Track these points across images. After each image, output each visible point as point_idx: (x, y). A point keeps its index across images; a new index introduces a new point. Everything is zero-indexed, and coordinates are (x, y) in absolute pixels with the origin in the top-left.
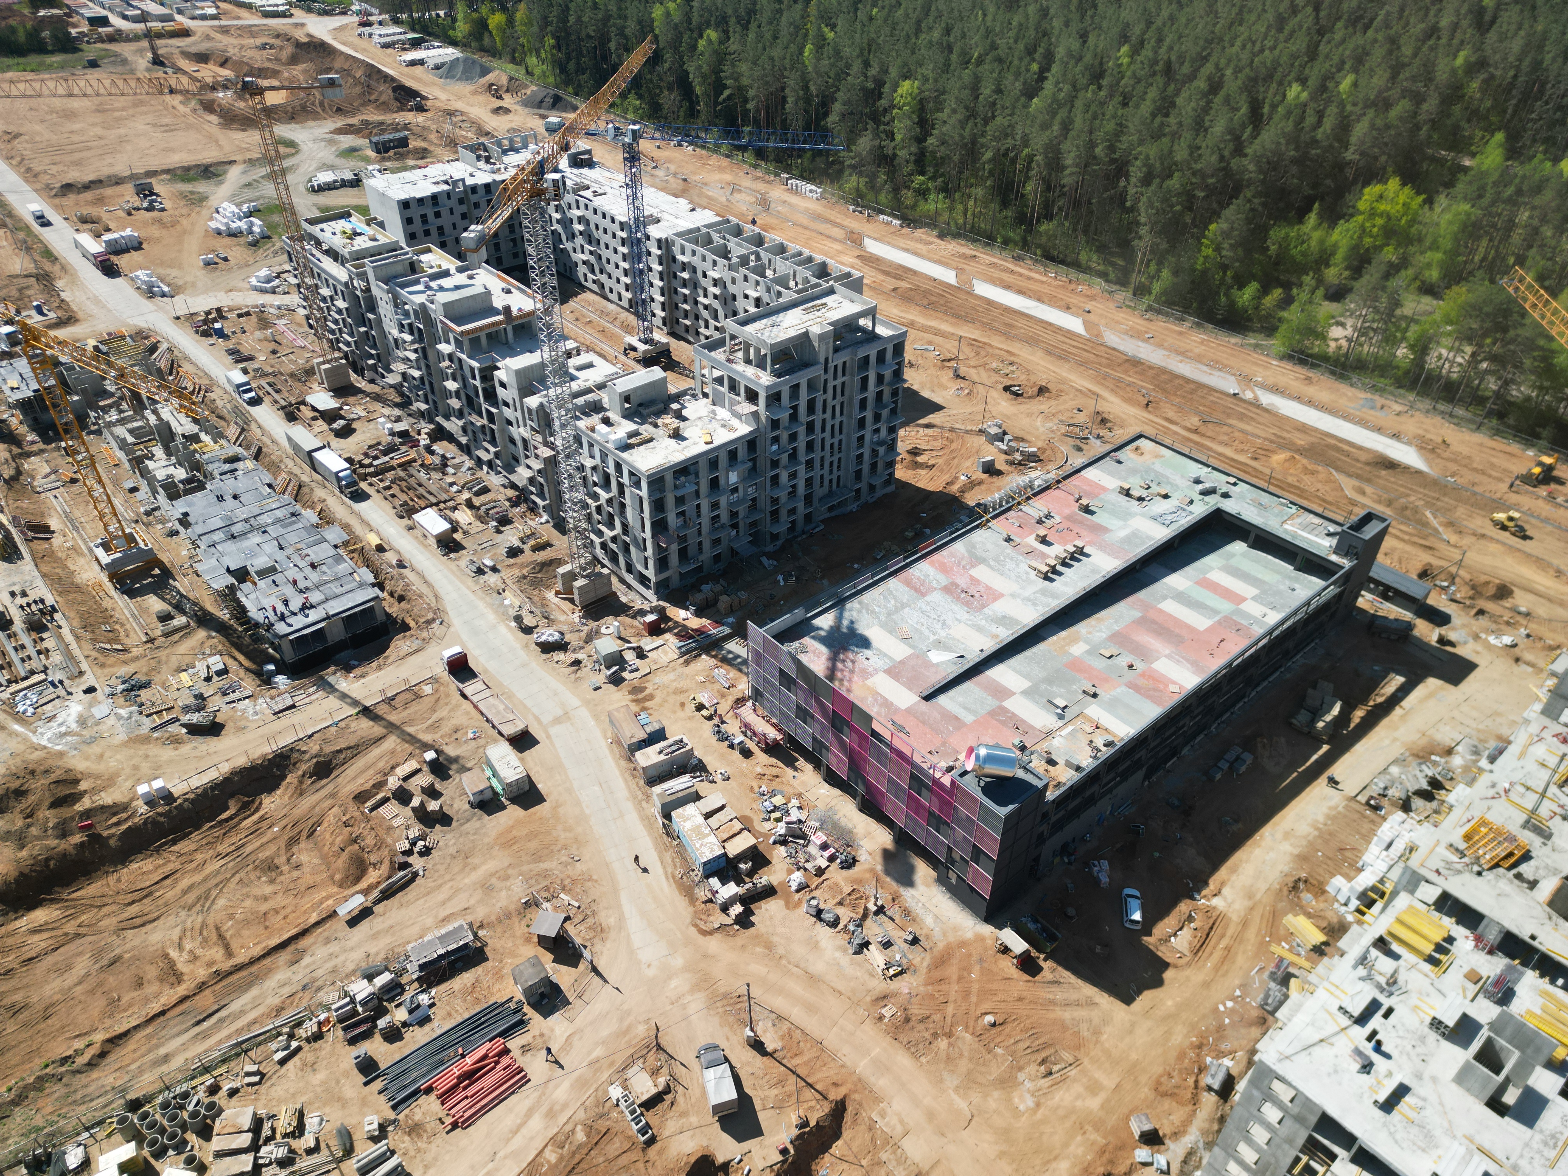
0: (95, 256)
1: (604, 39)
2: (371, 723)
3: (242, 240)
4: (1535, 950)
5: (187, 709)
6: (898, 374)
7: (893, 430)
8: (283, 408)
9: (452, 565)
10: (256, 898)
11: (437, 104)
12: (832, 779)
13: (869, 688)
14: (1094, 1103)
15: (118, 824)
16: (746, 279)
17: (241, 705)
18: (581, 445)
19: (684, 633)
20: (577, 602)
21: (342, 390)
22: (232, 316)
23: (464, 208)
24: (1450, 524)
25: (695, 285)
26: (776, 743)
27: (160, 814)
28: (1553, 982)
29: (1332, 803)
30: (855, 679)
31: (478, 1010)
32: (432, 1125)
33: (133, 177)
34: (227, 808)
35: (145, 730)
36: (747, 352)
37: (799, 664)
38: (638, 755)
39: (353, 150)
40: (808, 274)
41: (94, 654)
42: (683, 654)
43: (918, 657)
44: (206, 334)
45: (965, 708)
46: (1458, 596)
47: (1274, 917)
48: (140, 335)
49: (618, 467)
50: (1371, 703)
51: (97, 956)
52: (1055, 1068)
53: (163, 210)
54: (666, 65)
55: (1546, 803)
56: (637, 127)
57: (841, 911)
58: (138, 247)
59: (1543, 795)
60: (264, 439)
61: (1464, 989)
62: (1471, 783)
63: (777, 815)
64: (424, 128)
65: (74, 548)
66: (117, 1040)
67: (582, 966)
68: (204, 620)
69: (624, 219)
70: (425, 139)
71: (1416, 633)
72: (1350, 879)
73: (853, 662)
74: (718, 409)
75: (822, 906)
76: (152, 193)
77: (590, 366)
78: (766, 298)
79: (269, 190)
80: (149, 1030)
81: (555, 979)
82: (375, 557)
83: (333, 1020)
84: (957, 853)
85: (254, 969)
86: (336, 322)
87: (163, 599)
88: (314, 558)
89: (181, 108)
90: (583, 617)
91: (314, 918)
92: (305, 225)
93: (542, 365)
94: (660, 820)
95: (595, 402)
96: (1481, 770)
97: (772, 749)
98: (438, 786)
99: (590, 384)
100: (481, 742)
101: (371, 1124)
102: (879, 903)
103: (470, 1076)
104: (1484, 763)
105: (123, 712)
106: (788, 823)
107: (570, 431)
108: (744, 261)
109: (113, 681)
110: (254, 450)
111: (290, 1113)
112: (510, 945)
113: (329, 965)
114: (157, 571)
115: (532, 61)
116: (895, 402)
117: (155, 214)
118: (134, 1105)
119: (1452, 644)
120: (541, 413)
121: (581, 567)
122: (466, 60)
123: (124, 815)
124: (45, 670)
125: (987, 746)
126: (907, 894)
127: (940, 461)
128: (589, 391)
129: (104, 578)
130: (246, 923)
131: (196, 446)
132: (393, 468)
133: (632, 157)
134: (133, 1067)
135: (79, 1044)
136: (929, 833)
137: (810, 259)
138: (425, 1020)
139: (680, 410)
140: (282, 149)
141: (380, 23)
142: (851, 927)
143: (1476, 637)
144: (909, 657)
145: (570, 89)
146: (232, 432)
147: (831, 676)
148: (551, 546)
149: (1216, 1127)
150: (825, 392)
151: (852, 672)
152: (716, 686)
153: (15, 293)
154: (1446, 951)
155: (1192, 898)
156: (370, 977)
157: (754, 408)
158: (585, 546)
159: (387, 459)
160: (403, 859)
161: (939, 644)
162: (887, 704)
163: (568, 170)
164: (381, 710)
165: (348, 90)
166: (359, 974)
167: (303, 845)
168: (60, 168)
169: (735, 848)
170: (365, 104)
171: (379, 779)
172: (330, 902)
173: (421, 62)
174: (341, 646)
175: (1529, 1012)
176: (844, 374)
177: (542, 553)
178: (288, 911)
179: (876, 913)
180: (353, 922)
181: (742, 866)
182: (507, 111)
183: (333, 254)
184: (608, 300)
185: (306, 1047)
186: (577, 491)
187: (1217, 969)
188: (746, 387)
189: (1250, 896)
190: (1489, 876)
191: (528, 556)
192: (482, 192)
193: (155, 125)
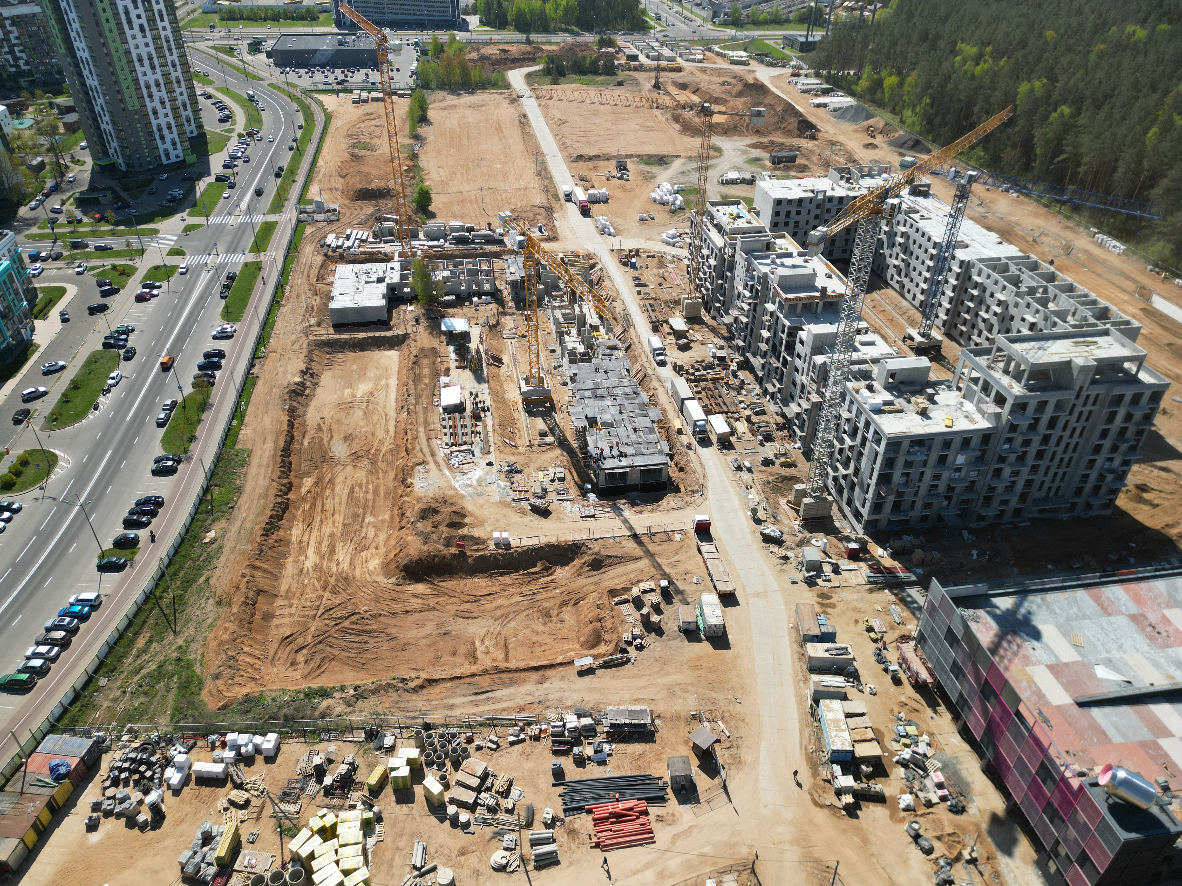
0: (581, 202)
1: (971, 103)
2: (636, 546)
3: (667, 208)
5: (535, 495)
6: (1148, 418)
7: (1127, 463)
8: (653, 322)
9: (722, 457)
10: (532, 630)
11: (826, 136)
12: (965, 733)
13: (1026, 674)
15: (477, 550)
16: (1028, 306)
17: (565, 504)
18: (844, 400)
19: (876, 567)
20: (801, 514)
21: (693, 319)
22: (644, 256)
23: (818, 212)
25: (980, 301)
26: (925, 683)
27: (500, 554)
30: (1016, 661)
31: (637, 774)
32: (584, 837)
33: (618, 156)
34: (535, 566)
35: (509, 499)
36: (1008, 364)
37: (967, 628)
38: (809, 645)
39: (758, 159)
40: (1089, 314)
41: (500, 443)
42: (869, 583)
43: (1084, 665)
44: (625, 264)
45: (1116, 728)
48: (589, 256)
49: (867, 424)
51: (439, 626)
53: (628, 180)
54: (1017, 129)
56: (974, 173)
57: (936, 844)
58: (606, 201)
60: (635, 339)
63: (907, 741)
64: (811, 151)
65: (510, 377)
66: (432, 682)
67: (717, 781)
68: (563, 443)
69: (938, 240)
70: (808, 159)
73: (1019, 646)
74: (966, 403)
75: (921, 832)
76: (625, 169)
77: (872, 343)
78: (1041, 325)
79: (694, 178)
80: (449, 684)
81: (696, 780)
82: (674, 435)
83: (549, 732)
84: (1063, 850)
85: (517, 675)
86: (705, 273)
87: (546, 422)
88: (637, 424)
89: (660, 117)
90: (802, 526)
91: (559, 660)
92: (708, 205)
93: (836, 335)
94: (809, 702)
95: (866, 371)
97: (919, 687)
98: (662, 606)
99: (867, 357)
100: (700, 588)
101: (548, 813)
102: (974, 855)
103: (618, 817)
105: (502, 484)
106: (914, 752)
107: (839, 388)
108: (1032, 291)
109: (503, 464)
110: (627, 345)
111: (505, 779)
112: (673, 739)
113: (558, 695)
114: (548, 405)
115: (908, 113)
116: (1138, 441)
117: (623, 182)
118: (427, 727)
120: (822, 369)
121: (812, 490)
122: (857, 108)
123: (481, 547)
124: (471, 444)
125: (1128, 772)
126: (1003, 860)
127: (1166, 503)
128: (865, 362)
129: (519, 399)
130: (522, 644)
131: (595, 334)
132: (706, 380)
133: (963, 195)
134: (434, 703)
135: (413, 675)
136: (1041, 819)
137: (1094, 302)
138: (602, 763)
139: (933, 395)
140: (712, 153)
141: (806, 76)
142: (942, 862)
144: (1075, 663)
145: (930, 137)
146: (618, 330)
147: (995, 648)
148: (796, 466)
150: (1071, 413)
151: (1015, 654)
152: (889, 619)
153: (531, 216)
156: (579, 716)
157: (999, 410)
158: (821, 475)
159: (705, 373)
160: (624, 646)
161: (1109, 663)
162: (1039, 694)
163: (907, 196)
164: (645, 539)
165: (769, 119)
166: (573, 710)
167: (569, 608)
168: (581, 144)
169: (864, 750)
170: (775, 130)
171: (627, 585)
172: (572, 653)
173: (825, 105)
174: (634, 488)
176: (1094, 404)
177: (787, 470)
178: (547, 647)
179: (969, 862)
180: (582, 673)
181: (864, 767)
182: (875, 147)
183: (719, 228)
184: (904, 297)
185: (528, 741)
186: (829, 433)
188: (998, 392)
191: (776, 468)
192: (835, 202)
193: (641, 126)
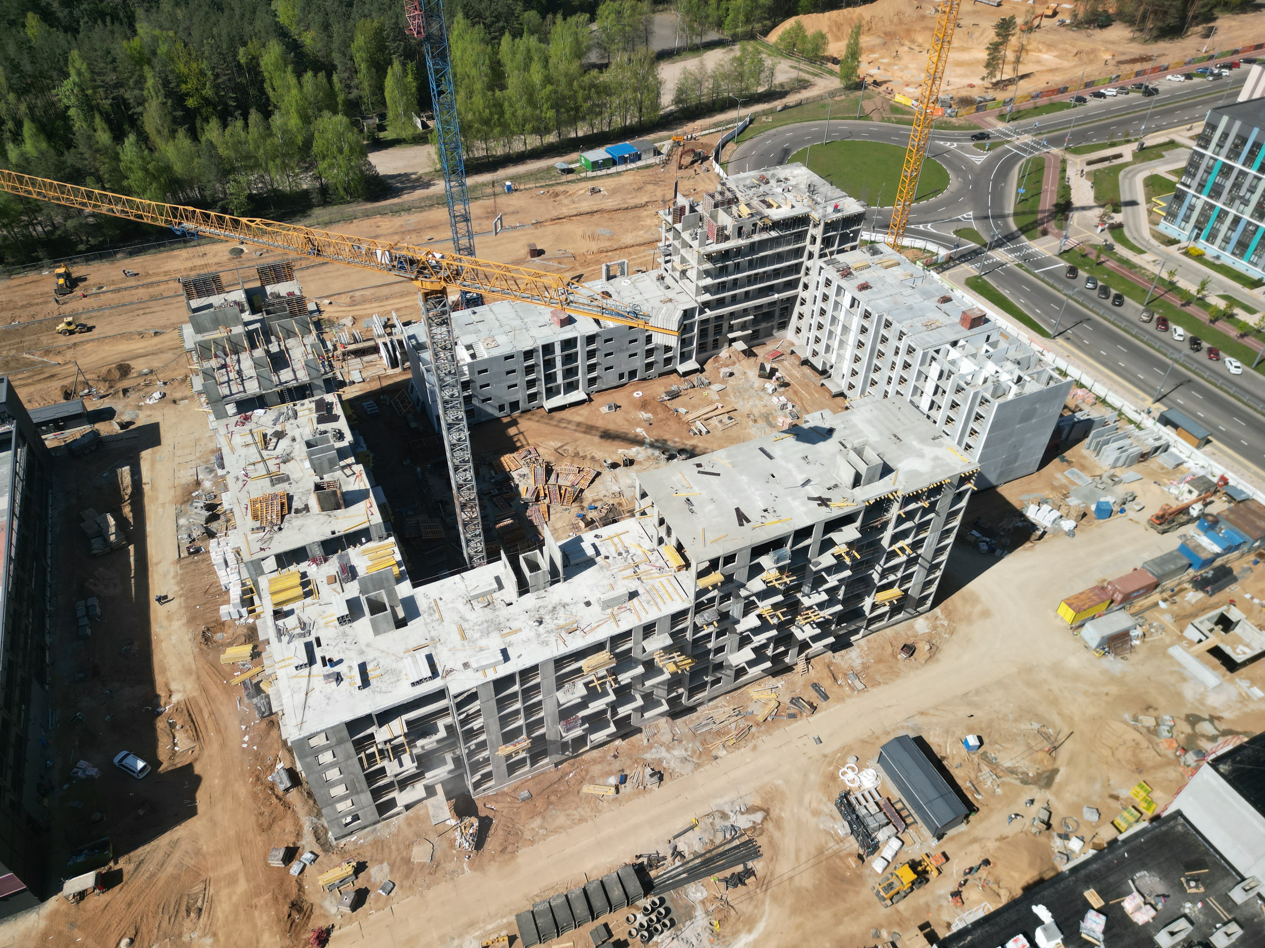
4: (340, 538)
14: (242, 886)
24: (47, 352)
28: (361, 544)
29: (172, 574)
46: (102, 392)
47: (215, 667)
50: (127, 497)
52: (199, 904)
55: (268, 462)
59: (264, 461)
61: (335, 590)
62: (226, 489)
71: (103, 433)
72: (228, 602)
96: (223, 477)
104: (220, 472)
119: (131, 423)
143: (140, 408)
149: (311, 802)
154: (308, 583)
155: (160, 714)
175: (368, 568)
187: (218, 731)
189: (189, 672)
190: (285, 525)
